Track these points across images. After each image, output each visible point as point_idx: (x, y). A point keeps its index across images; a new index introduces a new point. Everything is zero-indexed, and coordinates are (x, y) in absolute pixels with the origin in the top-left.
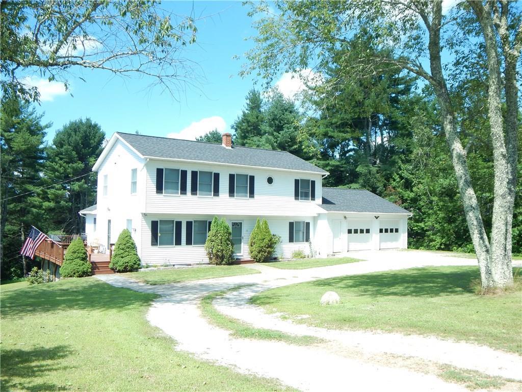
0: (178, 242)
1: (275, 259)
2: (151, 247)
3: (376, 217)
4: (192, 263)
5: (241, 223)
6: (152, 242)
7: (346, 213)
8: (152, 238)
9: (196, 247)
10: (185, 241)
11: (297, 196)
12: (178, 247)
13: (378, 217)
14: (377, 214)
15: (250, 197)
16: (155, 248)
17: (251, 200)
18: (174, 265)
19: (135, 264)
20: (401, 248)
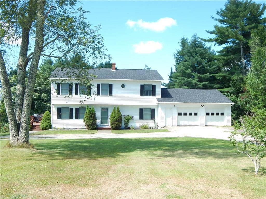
0: (71, 118)
1: (129, 128)
2: (57, 119)
3: (201, 106)
4: (77, 128)
5: (107, 109)
6: (58, 117)
7: (175, 104)
8: (58, 115)
9: (81, 120)
10: (75, 117)
11: (142, 94)
12: (71, 120)
13: (203, 106)
14: (202, 104)
15: (109, 95)
16: (59, 120)
17: (111, 97)
18: (69, 128)
19: (47, 127)
20: (226, 125)
